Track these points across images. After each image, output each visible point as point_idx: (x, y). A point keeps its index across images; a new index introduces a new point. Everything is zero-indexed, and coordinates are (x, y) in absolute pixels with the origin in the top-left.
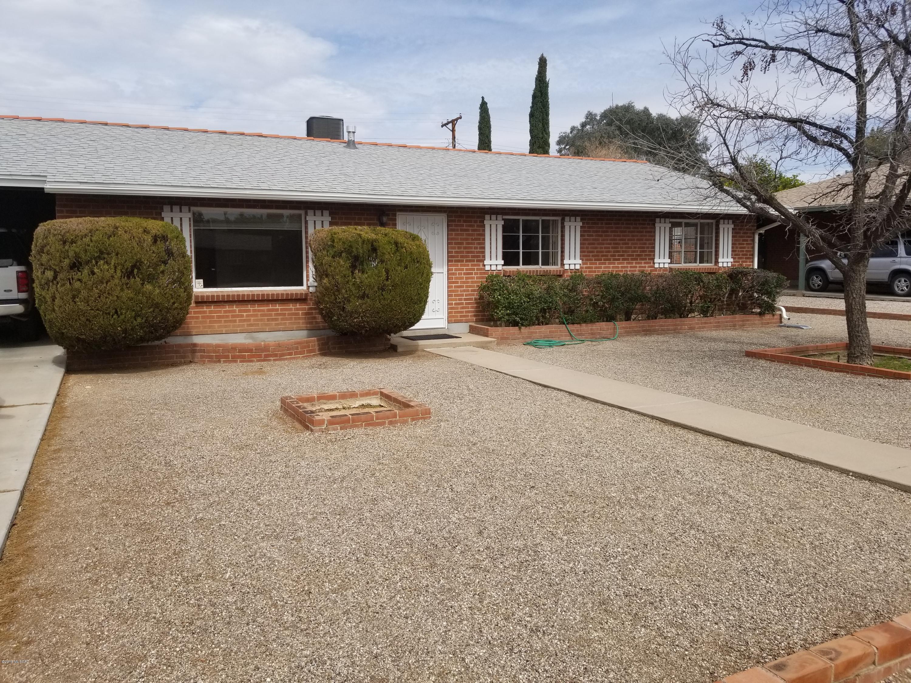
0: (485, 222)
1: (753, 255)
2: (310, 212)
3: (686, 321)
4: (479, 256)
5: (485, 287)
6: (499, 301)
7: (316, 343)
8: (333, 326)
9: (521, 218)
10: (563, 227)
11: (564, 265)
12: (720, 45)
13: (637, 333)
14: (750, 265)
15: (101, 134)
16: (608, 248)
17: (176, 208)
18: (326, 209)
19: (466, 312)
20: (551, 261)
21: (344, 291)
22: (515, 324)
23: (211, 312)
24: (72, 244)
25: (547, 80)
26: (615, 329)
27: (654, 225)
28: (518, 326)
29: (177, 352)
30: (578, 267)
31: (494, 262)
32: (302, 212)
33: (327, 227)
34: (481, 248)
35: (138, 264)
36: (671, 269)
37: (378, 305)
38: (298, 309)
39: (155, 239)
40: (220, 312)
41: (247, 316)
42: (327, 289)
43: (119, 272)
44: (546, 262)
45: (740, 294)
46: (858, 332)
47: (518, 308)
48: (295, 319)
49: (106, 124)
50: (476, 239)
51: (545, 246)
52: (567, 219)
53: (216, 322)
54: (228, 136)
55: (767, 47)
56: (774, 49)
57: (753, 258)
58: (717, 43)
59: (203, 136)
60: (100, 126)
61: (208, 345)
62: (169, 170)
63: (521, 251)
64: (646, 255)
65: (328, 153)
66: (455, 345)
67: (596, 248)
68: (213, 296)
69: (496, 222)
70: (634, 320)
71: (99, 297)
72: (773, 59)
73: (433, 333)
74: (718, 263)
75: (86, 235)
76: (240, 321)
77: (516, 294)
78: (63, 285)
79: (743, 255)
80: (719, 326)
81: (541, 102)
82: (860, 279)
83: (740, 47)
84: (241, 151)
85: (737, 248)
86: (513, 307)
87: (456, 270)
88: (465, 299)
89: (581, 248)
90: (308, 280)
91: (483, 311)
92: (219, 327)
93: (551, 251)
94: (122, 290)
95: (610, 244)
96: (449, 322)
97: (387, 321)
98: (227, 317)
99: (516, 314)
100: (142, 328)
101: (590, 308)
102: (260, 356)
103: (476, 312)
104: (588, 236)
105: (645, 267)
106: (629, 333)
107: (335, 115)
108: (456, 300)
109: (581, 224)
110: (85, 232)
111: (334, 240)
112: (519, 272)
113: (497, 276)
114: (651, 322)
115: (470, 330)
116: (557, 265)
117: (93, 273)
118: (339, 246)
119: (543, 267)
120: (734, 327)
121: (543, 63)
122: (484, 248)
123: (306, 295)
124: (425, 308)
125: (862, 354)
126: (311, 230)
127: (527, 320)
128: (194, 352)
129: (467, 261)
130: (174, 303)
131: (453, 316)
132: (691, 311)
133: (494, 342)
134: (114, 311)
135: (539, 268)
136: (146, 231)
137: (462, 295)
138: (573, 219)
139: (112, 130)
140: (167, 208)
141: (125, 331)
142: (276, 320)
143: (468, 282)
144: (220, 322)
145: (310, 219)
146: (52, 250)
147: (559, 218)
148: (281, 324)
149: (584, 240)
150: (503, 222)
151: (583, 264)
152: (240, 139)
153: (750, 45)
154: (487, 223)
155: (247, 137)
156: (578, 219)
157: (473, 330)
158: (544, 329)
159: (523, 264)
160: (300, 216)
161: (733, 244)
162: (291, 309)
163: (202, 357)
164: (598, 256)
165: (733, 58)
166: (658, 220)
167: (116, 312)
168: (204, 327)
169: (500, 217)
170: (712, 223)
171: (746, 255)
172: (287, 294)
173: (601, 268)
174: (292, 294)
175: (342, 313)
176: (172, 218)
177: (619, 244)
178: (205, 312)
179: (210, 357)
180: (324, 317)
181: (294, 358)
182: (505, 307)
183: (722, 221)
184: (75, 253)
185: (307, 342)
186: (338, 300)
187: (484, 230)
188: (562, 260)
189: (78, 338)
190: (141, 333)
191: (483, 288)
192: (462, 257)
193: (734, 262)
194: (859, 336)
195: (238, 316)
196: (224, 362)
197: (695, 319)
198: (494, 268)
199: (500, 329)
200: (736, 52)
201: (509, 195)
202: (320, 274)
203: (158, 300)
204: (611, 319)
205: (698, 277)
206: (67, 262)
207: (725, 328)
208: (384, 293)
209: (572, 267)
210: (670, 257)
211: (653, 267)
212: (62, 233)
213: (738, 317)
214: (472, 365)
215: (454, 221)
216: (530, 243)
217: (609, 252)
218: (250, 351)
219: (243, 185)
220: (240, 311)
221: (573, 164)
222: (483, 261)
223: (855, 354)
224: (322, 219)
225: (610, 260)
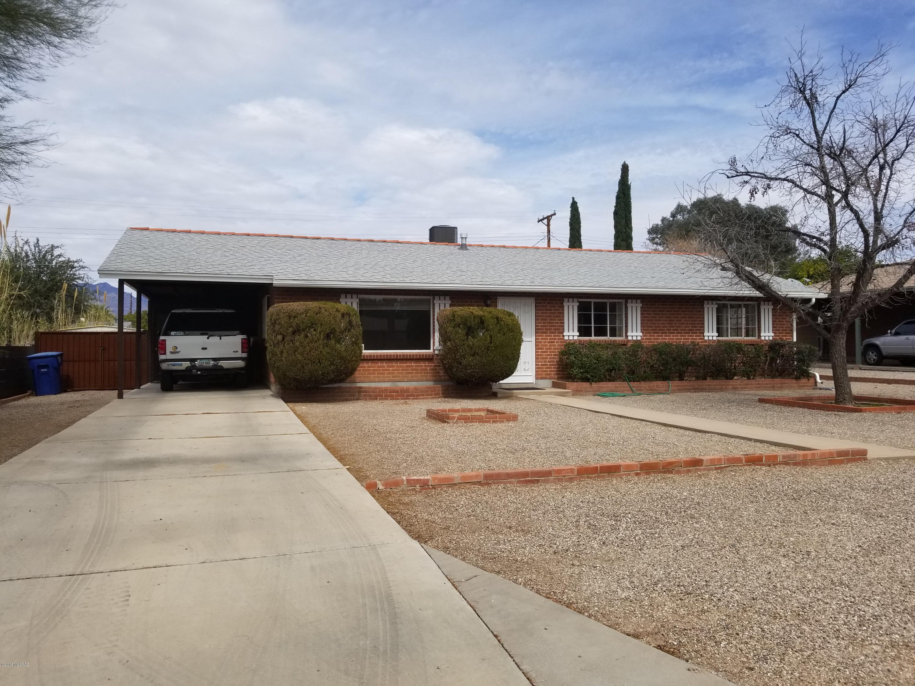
0: (564, 304)
1: (792, 330)
2: (437, 298)
3: (731, 382)
4: (560, 329)
5: (563, 352)
6: (573, 362)
7: (440, 389)
8: (451, 379)
9: (593, 301)
10: (626, 308)
11: (628, 336)
12: (732, 177)
13: (689, 390)
14: (790, 339)
15: (292, 245)
16: (664, 324)
17: (349, 296)
18: (448, 295)
19: (550, 371)
20: (617, 333)
21: (461, 351)
22: (586, 380)
23: (368, 367)
24: (295, 318)
25: (629, 183)
26: (669, 386)
27: (703, 306)
28: (589, 382)
29: (348, 392)
30: (639, 338)
31: (571, 333)
32: (431, 297)
33: (448, 307)
34: (561, 323)
35: (333, 331)
36: (718, 340)
37: (485, 360)
38: (427, 366)
39: (343, 315)
40: (375, 367)
41: (392, 370)
42: (449, 349)
43: (322, 336)
44: (613, 334)
45: (778, 361)
46: (841, 383)
47: (589, 368)
48: (425, 373)
49: (292, 237)
50: (557, 316)
51: (613, 322)
52: (630, 301)
53: (372, 374)
54: (375, 243)
55: (766, 177)
56: (771, 179)
57: (792, 333)
58: (730, 175)
59: (359, 244)
60: (288, 238)
61: (370, 388)
62: (344, 270)
63: (593, 325)
64: (696, 330)
65: (447, 255)
66: (540, 394)
67: (654, 323)
68: (371, 356)
69: (573, 304)
70: (686, 380)
71: (310, 352)
72: (769, 186)
73: (524, 386)
74: (761, 336)
75: (303, 313)
76: (388, 373)
77: (588, 357)
78: (288, 344)
79: (783, 330)
80: (760, 387)
81: (624, 202)
82: (839, 343)
83: (747, 178)
84: (387, 255)
85: (777, 324)
86: (585, 367)
87: (542, 339)
88: (549, 362)
89: (641, 324)
90: (434, 346)
91: (563, 371)
92: (374, 377)
93: (617, 325)
94: (324, 347)
95: (666, 321)
96: (537, 378)
97: (490, 372)
98: (379, 370)
99: (588, 373)
100: (333, 373)
101: (648, 370)
102: (403, 396)
103: (558, 371)
104: (647, 314)
105: (696, 339)
106: (681, 390)
107: (452, 225)
108: (541, 362)
109: (641, 305)
110: (302, 311)
111: (455, 316)
112: (590, 341)
113: (573, 343)
114: (701, 383)
115: (553, 385)
116: (623, 337)
117: (307, 336)
118: (458, 320)
119: (611, 338)
120: (773, 388)
121: (625, 169)
122: (563, 323)
123: (433, 356)
124: (517, 364)
125: (844, 399)
126: (437, 310)
127: (596, 377)
128: (360, 392)
129: (550, 333)
130: (352, 357)
131: (540, 374)
132: (735, 374)
133: (570, 392)
134: (318, 361)
135: (608, 338)
136: (338, 311)
137: (547, 358)
138: (634, 301)
139: (298, 241)
140: (343, 296)
141: (323, 374)
142: (412, 373)
143: (551, 349)
144: (374, 374)
145: (437, 302)
146: (283, 322)
147: (623, 301)
148: (415, 376)
149: (645, 317)
150: (578, 304)
151: (644, 336)
152: (384, 245)
153: (754, 176)
154: (566, 304)
155: (388, 244)
156: (639, 301)
157: (555, 385)
158: (610, 385)
159: (595, 336)
160: (429, 300)
161: (773, 321)
162: (422, 366)
163: (365, 396)
164: (656, 330)
165: (742, 185)
166: (706, 302)
167: (319, 362)
168: (364, 377)
169: (575, 300)
170: (754, 305)
171: (786, 330)
172: (420, 355)
173: (658, 339)
174: (423, 355)
175: (459, 366)
176: (352, 302)
177: (673, 321)
178: (365, 367)
179: (371, 396)
180: (446, 372)
181: (426, 398)
182: (579, 367)
183: (762, 303)
184: (297, 324)
185: (434, 387)
186: (457, 357)
187: (563, 310)
188: (626, 332)
189: (294, 378)
190: (332, 376)
191: (562, 353)
192: (546, 329)
193: (775, 336)
194: (842, 386)
195: (386, 370)
196: (380, 399)
197: (737, 381)
198: (571, 338)
199: (575, 384)
200: (744, 181)
201: (582, 284)
202: (444, 339)
203: (344, 354)
204: (665, 378)
205: (738, 347)
206: (291, 330)
207: (766, 388)
208: (488, 352)
209: (635, 338)
210: (718, 331)
211: (704, 339)
212: (289, 312)
213: (778, 380)
214: (550, 403)
215: (541, 303)
216: (601, 319)
217: (665, 327)
218: (397, 392)
219: (393, 279)
220: (388, 366)
221: (641, 258)
222: (563, 333)
223: (839, 399)
224: (445, 302)
225: (666, 333)
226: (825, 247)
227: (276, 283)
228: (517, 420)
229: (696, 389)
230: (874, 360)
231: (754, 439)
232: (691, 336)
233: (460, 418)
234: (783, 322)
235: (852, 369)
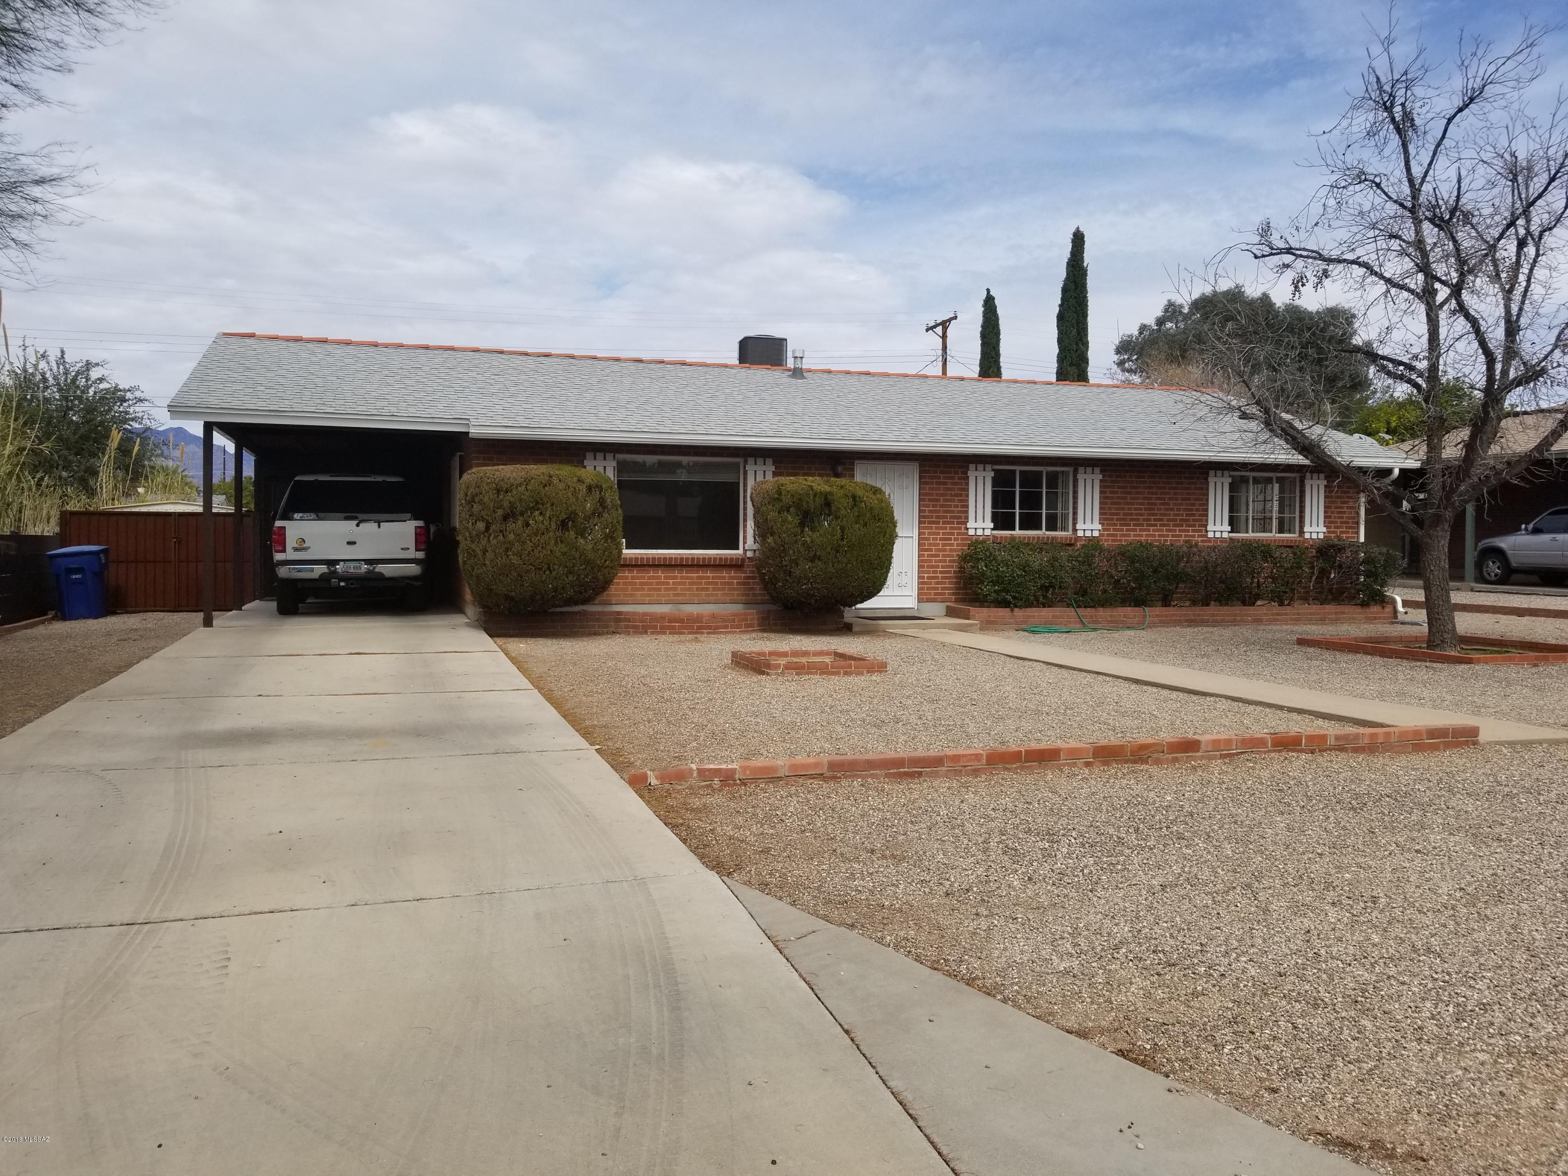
0: (969, 473)
1: (1358, 523)
2: (751, 460)
3: (1250, 610)
4: (960, 517)
5: (966, 556)
6: (983, 574)
7: (756, 617)
8: (774, 599)
9: (1018, 468)
10: (1076, 481)
11: (1077, 530)
12: (1264, 256)
13: (1178, 623)
14: (1354, 538)
15: (502, 366)
16: (1140, 509)
17: (600, 455)
18: (769, 456)
19: (943, 589)
20: (1059, 525)
21: (791, 552)
22: (1004, 604)
23: (633, 578)
24: (507, 492)
25: (1085, 264)
26: (1145, 616)
27: (1206, 479)
28: (1009, 607)
29: (598, 620)
30: (1096, 534)
31: (980, 524)
32: (740, 460)
33: (769, 476)
34: (963, 506)
35: (573, 516)
36: (1231, 539)
37: (831, 569)
38: (732, 578)
39: (590, 488)
40: (643, 578)
41: (674, 584)
42: (771, 549)
43: (553, 524)
44: (1052, 526)
45: (1332, 576)
46: (1438, 614)
47: (1009, 584)
48: (729, 589)
49: (502, 352)
50: (956, 495)
51: (1052, 505)
52: (1081, 469)
53: (637, 589)
54: (645, 365)
55: (1321, 257)
56: (1329, 261)
57: (1358, 528)
58: (1259, 253)
59: (616, 366)
60: (495, 354)
61: (634, 613)
62: (592, 411)
63: (1017, 511)
64: (1195, 520)
65: (769, 386)
66: (925, 628)
67: (1123, 509)
68: (637, 559)
69: (984, 474)
70: (1174, 606)
71: (533, 551)
72: (1326, 274)
73: (899, 613)
74: (1304, 533)
75: (520, 485)
76: (666, 589)
77: (1007, 565)
78: (496, 537)
79: (1341, 522)
80: (1299, 620)
81: (1075, 298)
82: (1438, 547)
83: (1288, 258)
84: (665, 385)
85: (1333, 512)
86: (1003, 582)
87: (929, 534)
88: (941, 572)
89: (1101, 508)
90: (745, 543)
91: (965, 588)
92: (642, 595)
93: (1059, 511)
94: (556, 543)
95: (1143, 504)
96: (920, 600)
97: (840, 589)
98: (651, 584)
99: (1007, 592)
100: (572, 587)
101: (1110, 588)
102: (692, 627)
103: (957, 589)
104: (1111, 492)
105: (1194, 536)
106: (1165, 623)
107: (778, 334)
108: (928, 572)
109: (1101, 477)
110: (519, 480)
111: (781, 493)
112: (1013, 538)
113: (984, 542)
114: (1198, 610)
115: (947, 612)
116: (1068, 531)
117: (528, 525)
118: (786, 499)
119: (1047, 533)
120: (1322, 621)
121: (1078, 239)
122: (967, 506)
123: (743, 560)
124: (887, 576)
125: (1442, 641)
126: (751, 483)
127: (1021, 600)
128: (618, 620)
129: (944, 523)
130: (606, 561)
131: (925, 594)
132: (1258, 597)
133: (976, 625)
134: (546, 566)
135: (1043, 533)
136: (580, 481)
137: (938, 567)
138: (1089, 469)
139: (512, 360)
140: (589, 455)
141: (555, 590)
142: (707, 589)
143: (945, 550)
144: (643, 589)
145: (750, 469)
146: (486, 500)
147: (1070, 470)
148: (712, 595)
149: (1106, 498)
150: (992, 474)
151: (1104, 530)
152: (660, 368)
153: (1301, 256)
154: (972, 474)
155: (668, 366)
156: (1097, 470)
157: (950, 612)
158: (1045, 613)
159: (1020, 529)
160: (737, 466)
161: (1325, 507)
162: (724, 578)
163: (627, 627)
164: (1125, 520)
165: (1280, 271)
166: (1212, 473)
167: (549, 568)
168: (626, 595)
169: (989, 467)
170: (1295, 479)
171: (1348, 523)
172: (721, 559)
173: (1129, 535)
174: (726, 559)
175: (788, 578)
176: (605, 467)
177: (1155, 504)
178: (626, 578)
179: (636, 627)
180: (765, 588)
181: (730, 632)
182: (992, 581)
183: (1308, 475)
184: (510, 502)
185: (745, 614)
186: (784, 563)
187: (967, 484)
188: (1074, 524)
189: (506, 595)
190: (571, 592)
191: (964, 558)
192: (937, 517)
193: (1329, 532)
194: (1439, 619)
195: (663, 583)
196: (652, 633)
197: (1262, 608)
198: (980, 532)
199: (985, 610)
200: (1284, 264)
201: (1000, 439)
202: (763, 531)
203: (591, 555)
204: (1139, 603)
205: (1265, 551)
206: (500, 512)
207: (1310, 621)
208: (838, 555)
209: (1088, 534)
210: (1231, 523)
211: (1206, 536)
212: (496, 482)
213: (1330, 608)
214: (942, 643)
215: (928, 472)
216: (1031, 501)
217: (1141, 515)
218: (682, 621)
219: (676, 428)
220: (666, 578)
221: (1102, 396)
222: (966, 523)
223: (1434, 642)
224: (764, 468)
225: (1142, 525)
226: (1420, 381)
227: (474, 431)
228: (886, 671)
230: (1496, 575)
231: (1288, 707)
232: (1184, 531)
233: (788, 667)
234: (1343, 508)
235: (1458, 589)
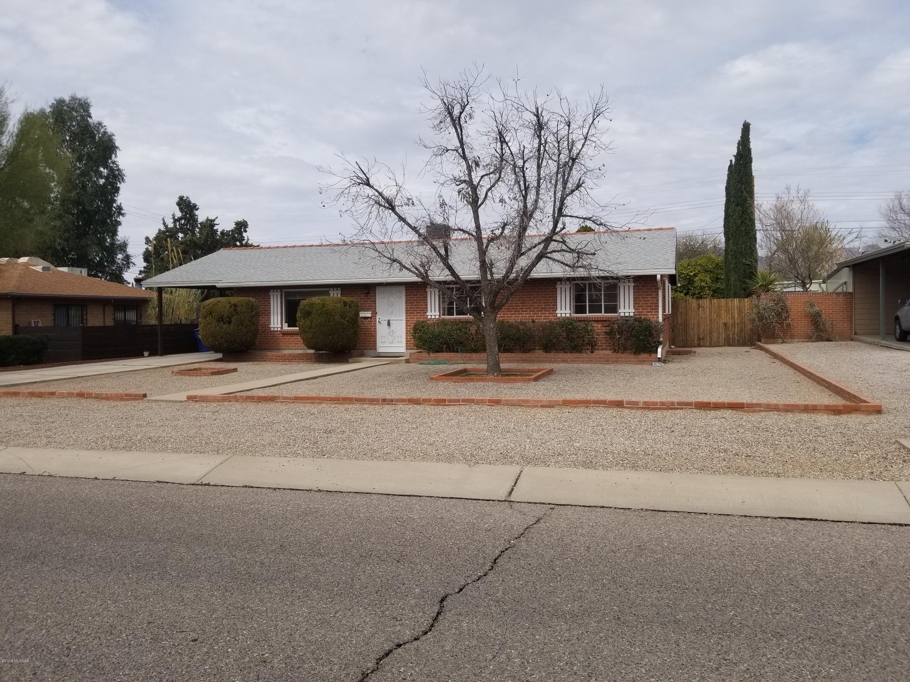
1: (658, 306)
2: (332, 289)
3: (560, 355)
4: (424, 310)
9: (453, 286)
14: (656, 314)
17: (275, 290)
18: (339, 287)
23: (288, 339)
27: (555, 287)
31: (432, 313)
32: (328, 289)
33: (339, 295)
34: (425, 305)
36: (572, 317)
40: (292, 339)
50: (422, 300)
53: (290, 344)
57: (658, 309)
63: (455, 306)
64: (549, 308)
68: (289, 331)
69: (434, 289)
73: (397, 355)
74: (620, 313)
79: (647, 306)
80: (591, 361)
85: (640, 301)
87: (410, 318)
96: (407, 349)
98: (295, 341)
105: (549, 316)
108: (410, 336)
113: (435, 321)
122: (427, 305)
129: (416, 313)
131: (409, 346)
133: (408, 360)
135: (466, 317)
140: (271, 291)
144: (292, 344)
145: (331, 292)
150: (438, 290)
154: (428, 290)
158: (445, 355)
159: (455, 315)
161: (635, 298)
164: (509, 309)
166: (560, 283)
168: (286, 346)
169: (437, 286)
171: (651, 306)
177: (526, 300)
183: (621, 281)
187: (427, 295)
192: (413, 311)
193: (637, 312)
198: (433, 317)
211: (556, 316)
215: (409, 290)
217: (518, 306)
222: (426, 313)
224: (337, 292)
225: (519, 311)
227: (219, 285)
229: (525, 360)
230: (899, 334)
232: (544, 314)
234: (648, 298)
